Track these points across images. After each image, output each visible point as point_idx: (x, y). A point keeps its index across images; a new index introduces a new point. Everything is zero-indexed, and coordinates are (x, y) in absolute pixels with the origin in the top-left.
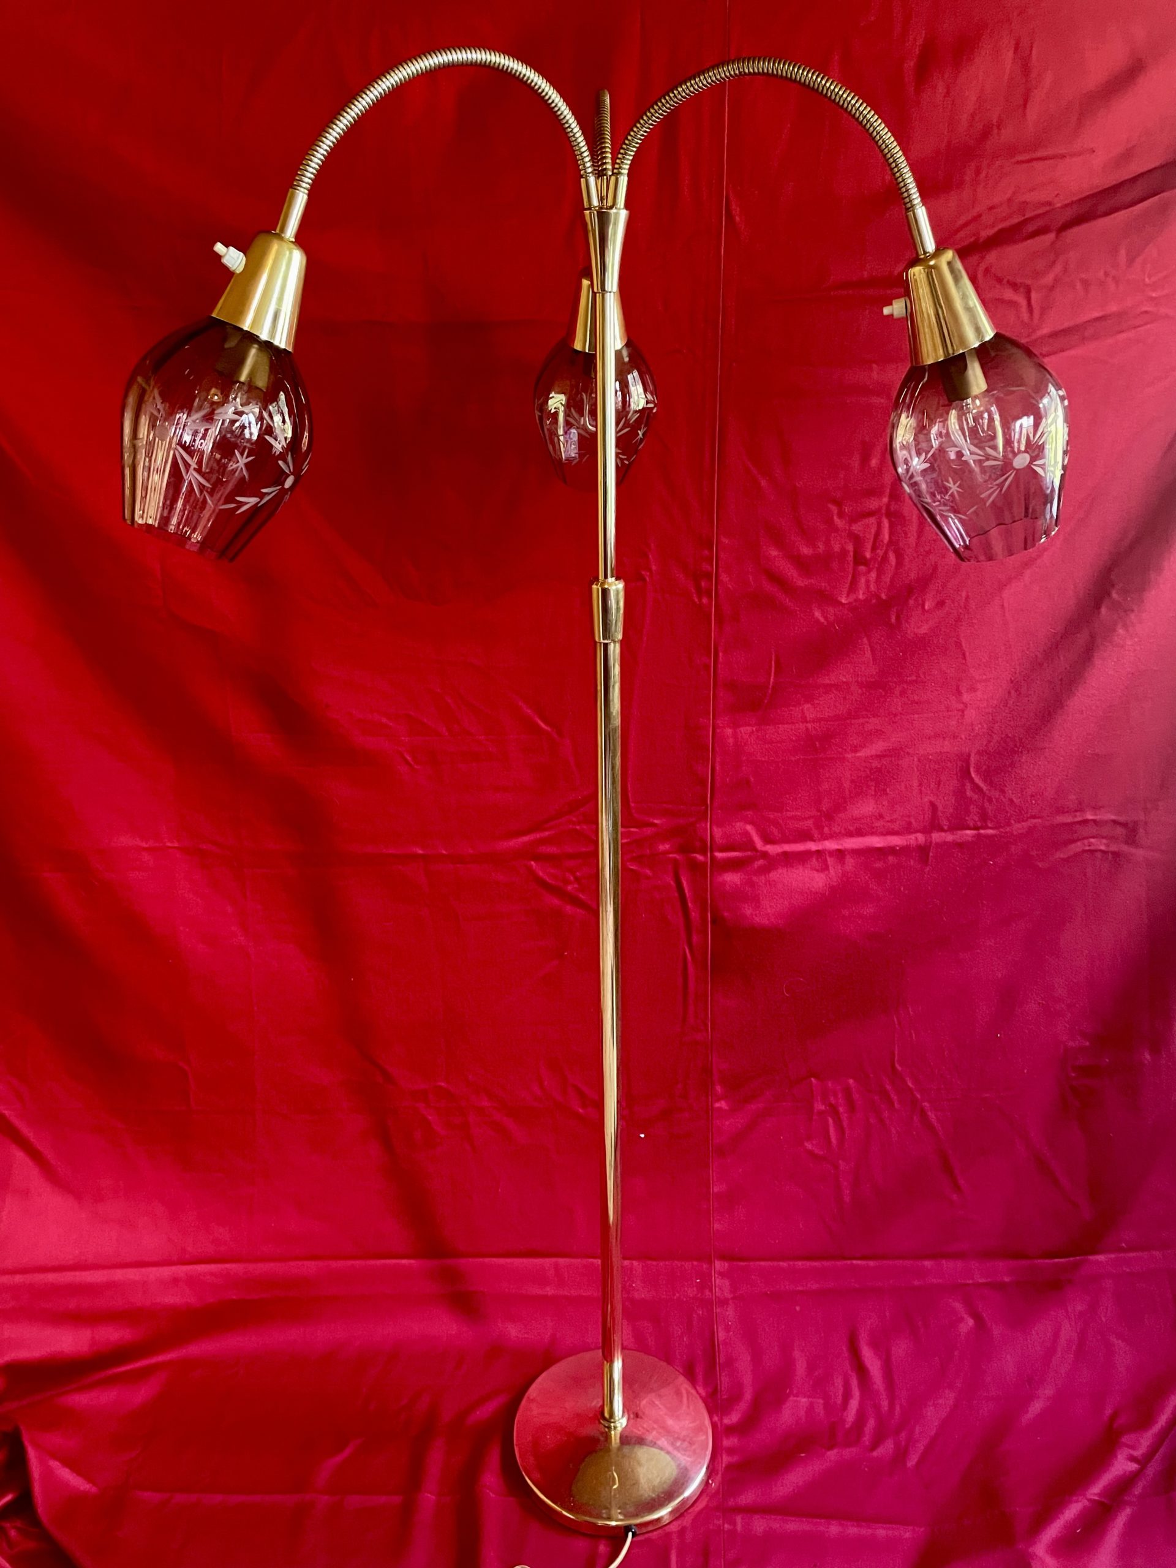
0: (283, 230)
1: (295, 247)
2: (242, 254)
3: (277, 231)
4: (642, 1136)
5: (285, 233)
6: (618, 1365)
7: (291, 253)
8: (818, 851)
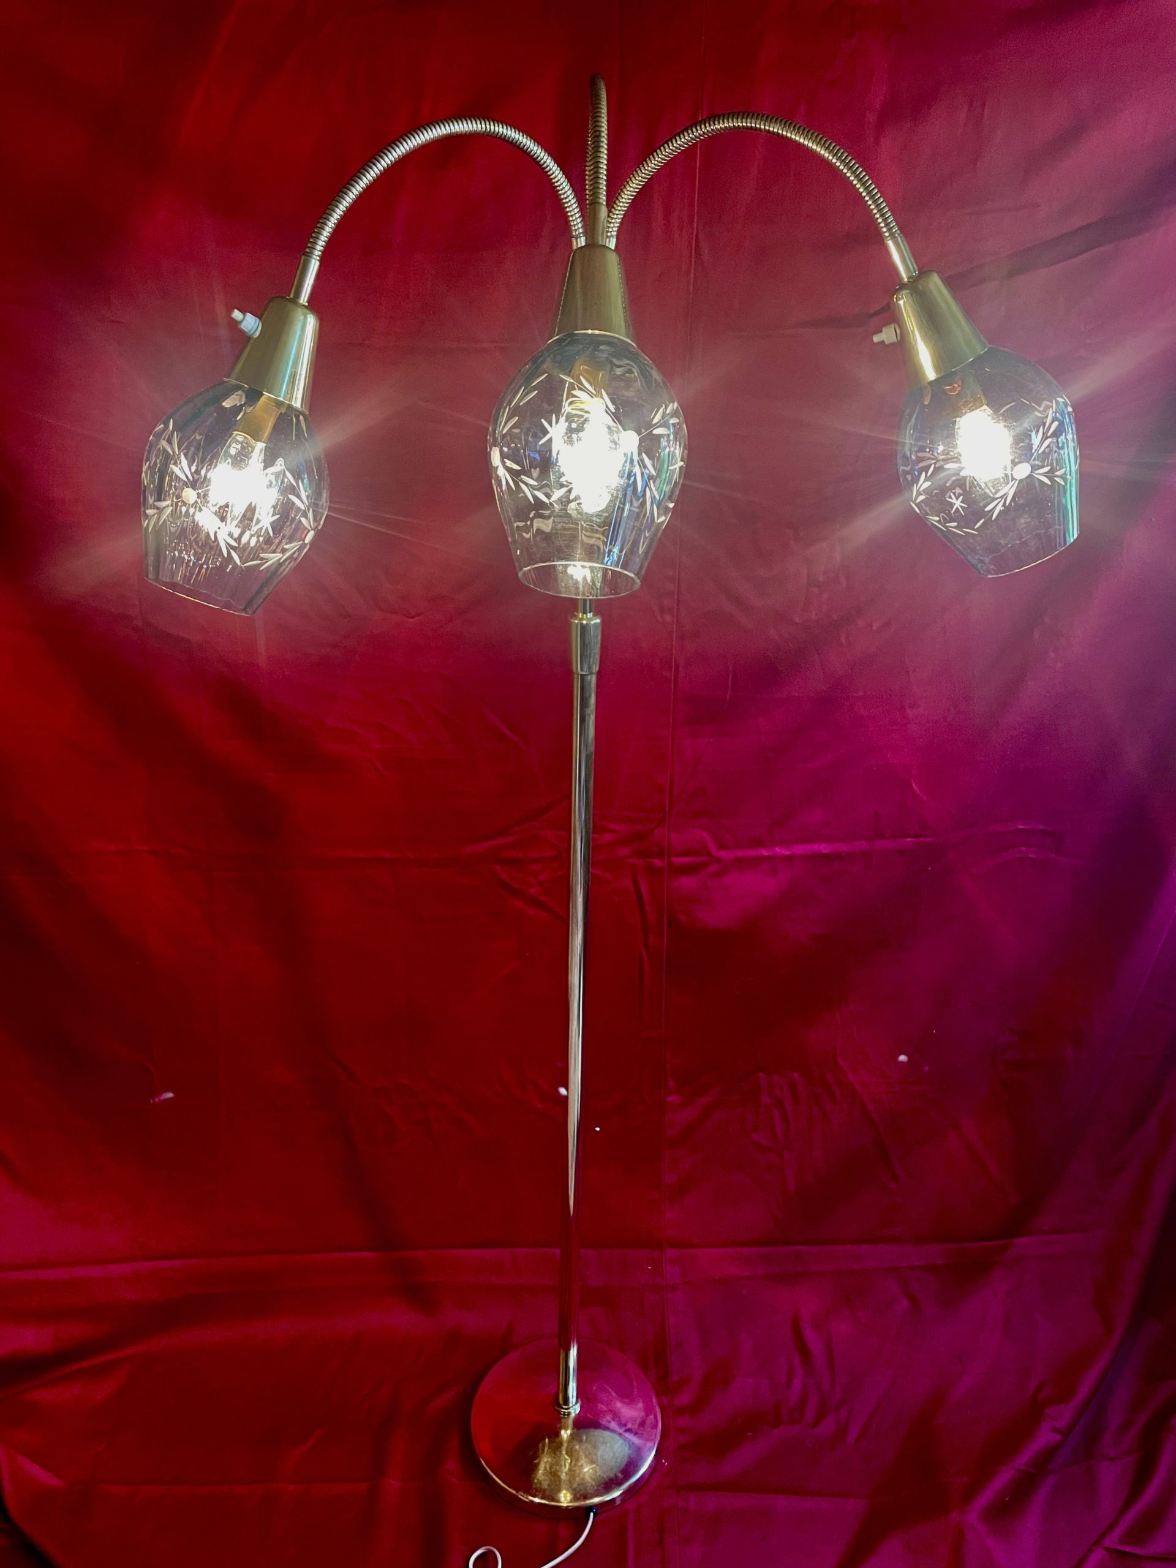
0: (298, 294)
1: (308, 312)
2: (258, 320)
3: (292, 296)
4: (598, 1129)
5: (300, 299)
6: (573, 1353)
7: (306, 318)
8: (769, 857)
